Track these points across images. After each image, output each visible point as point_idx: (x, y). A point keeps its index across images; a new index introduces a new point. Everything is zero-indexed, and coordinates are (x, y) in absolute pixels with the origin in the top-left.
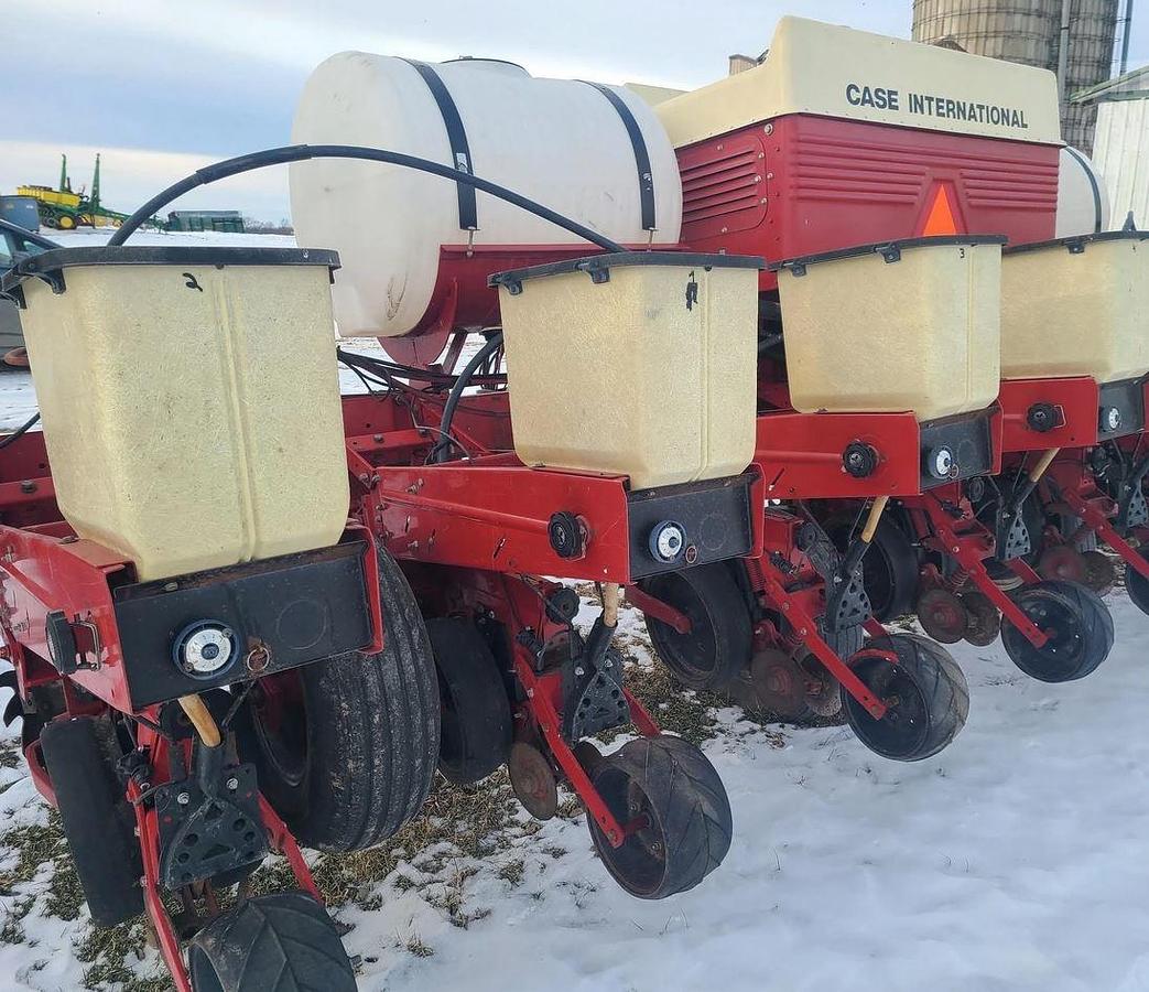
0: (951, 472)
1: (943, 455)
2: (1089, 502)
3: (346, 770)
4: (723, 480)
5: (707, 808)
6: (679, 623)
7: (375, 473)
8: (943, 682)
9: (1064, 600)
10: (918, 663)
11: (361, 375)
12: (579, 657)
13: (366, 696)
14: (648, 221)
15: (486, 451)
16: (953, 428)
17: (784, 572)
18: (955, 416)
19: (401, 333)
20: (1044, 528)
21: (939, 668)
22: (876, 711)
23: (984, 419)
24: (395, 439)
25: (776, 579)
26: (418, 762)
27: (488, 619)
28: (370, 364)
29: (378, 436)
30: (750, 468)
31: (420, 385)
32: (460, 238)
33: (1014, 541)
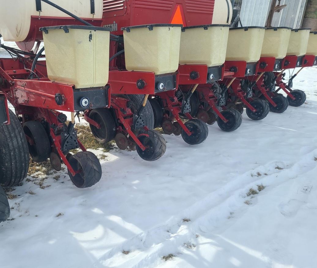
0: (164, 88)
1: (162, 84)
2: (211, 99)
3: (5, 166)
4: (100, 88)
5: (95, 168)
6: (97, 126)
7: (13, 81)
8: (159, 142)
9: (196, 124)
10: (153, 137)
11: (10, 53)
12: (66, 131)
13: (9, 148)
14: (93, 11)
15: (45, 77)
16: (165, 77)
17: (124, 113)
18: (166, 74)
19: (21, 41)
20: (200, 106)
21: (159, 139)
22: (143, 149)
23: (174, 75)
24: (19, 72)
25: (122, 115)
26: (23, 164)
27: (45, 122)
28: (12, 49)
29: (14, 71)
30: (107, 85)
31: (27, 57)
32: (37, 14)
33: (186, 108)
